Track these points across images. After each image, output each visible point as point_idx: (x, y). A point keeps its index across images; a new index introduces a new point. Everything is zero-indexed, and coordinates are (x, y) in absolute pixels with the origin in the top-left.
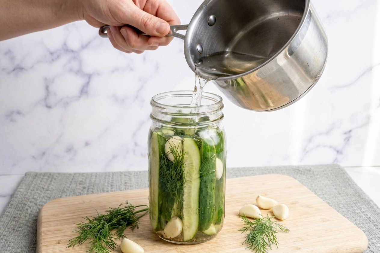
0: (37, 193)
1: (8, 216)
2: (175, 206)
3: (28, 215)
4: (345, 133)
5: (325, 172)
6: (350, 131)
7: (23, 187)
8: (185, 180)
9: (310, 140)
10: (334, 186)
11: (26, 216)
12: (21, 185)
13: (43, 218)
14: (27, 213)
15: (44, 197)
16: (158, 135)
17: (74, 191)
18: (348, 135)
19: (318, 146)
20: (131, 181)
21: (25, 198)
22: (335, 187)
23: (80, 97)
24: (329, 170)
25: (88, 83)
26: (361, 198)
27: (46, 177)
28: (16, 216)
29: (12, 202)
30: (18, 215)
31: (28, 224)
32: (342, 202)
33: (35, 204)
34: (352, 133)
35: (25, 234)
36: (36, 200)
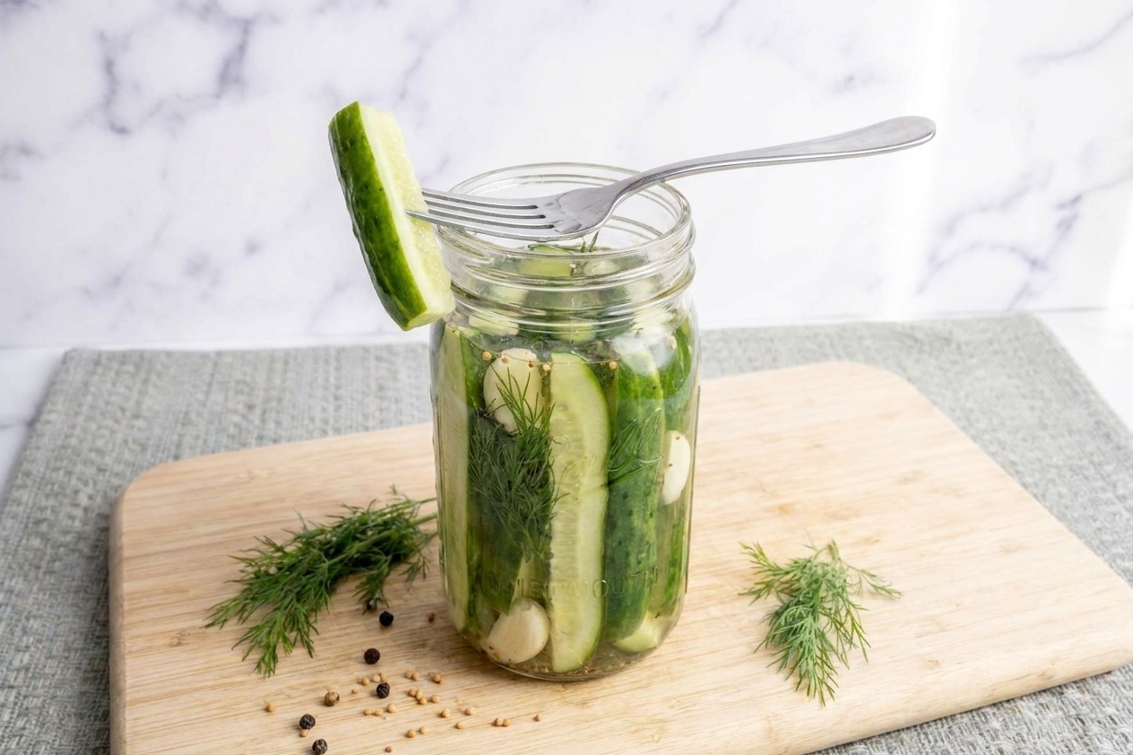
0: (106, 427)
1: (14, 517)
2: (524, 571)
3: (79, 513)
4: (1062, 206)
5: (996, 347)
6: (1077, 200)
7: (60, 407)
8: (555, 493)
9: (949, 228)
10: (1024, 397)
11: (72, 518)
12: (53, 397)
13: (125, 540)
14: (77, 506)
15: (126, 442)
16: (462, 336)
17: (220, 422)
18: (1069, 213)
19: (975, 246)
20: (396, 379)
21: (66, 448)
22: (1029, 402)
23: (218, 96)
24: (1009, 340)
25: (242, 48)
26: (1115, 445)
27: (130, 368)
28: (44, 517)
29: (26, 466)
30: (48, 514)
31: (81, 546)
32: (1055, 459)
33: (99, 470)
34: (1081, 205)
35: (74, 584)
36: (103, 457)
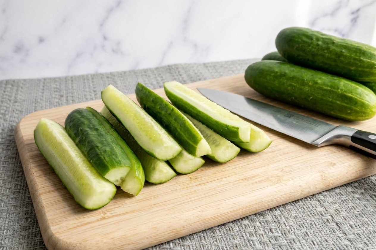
0: (4, 106)
4: (353, 13)
18: (355, 16)
33: (4, 120)
34: (360, 12)
36: (5, 116)
